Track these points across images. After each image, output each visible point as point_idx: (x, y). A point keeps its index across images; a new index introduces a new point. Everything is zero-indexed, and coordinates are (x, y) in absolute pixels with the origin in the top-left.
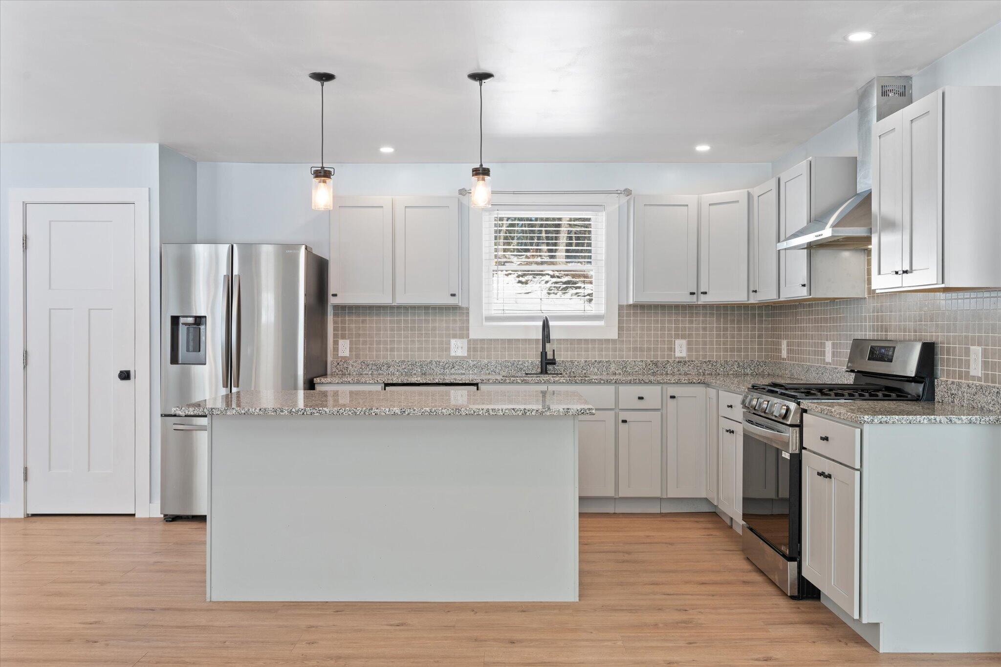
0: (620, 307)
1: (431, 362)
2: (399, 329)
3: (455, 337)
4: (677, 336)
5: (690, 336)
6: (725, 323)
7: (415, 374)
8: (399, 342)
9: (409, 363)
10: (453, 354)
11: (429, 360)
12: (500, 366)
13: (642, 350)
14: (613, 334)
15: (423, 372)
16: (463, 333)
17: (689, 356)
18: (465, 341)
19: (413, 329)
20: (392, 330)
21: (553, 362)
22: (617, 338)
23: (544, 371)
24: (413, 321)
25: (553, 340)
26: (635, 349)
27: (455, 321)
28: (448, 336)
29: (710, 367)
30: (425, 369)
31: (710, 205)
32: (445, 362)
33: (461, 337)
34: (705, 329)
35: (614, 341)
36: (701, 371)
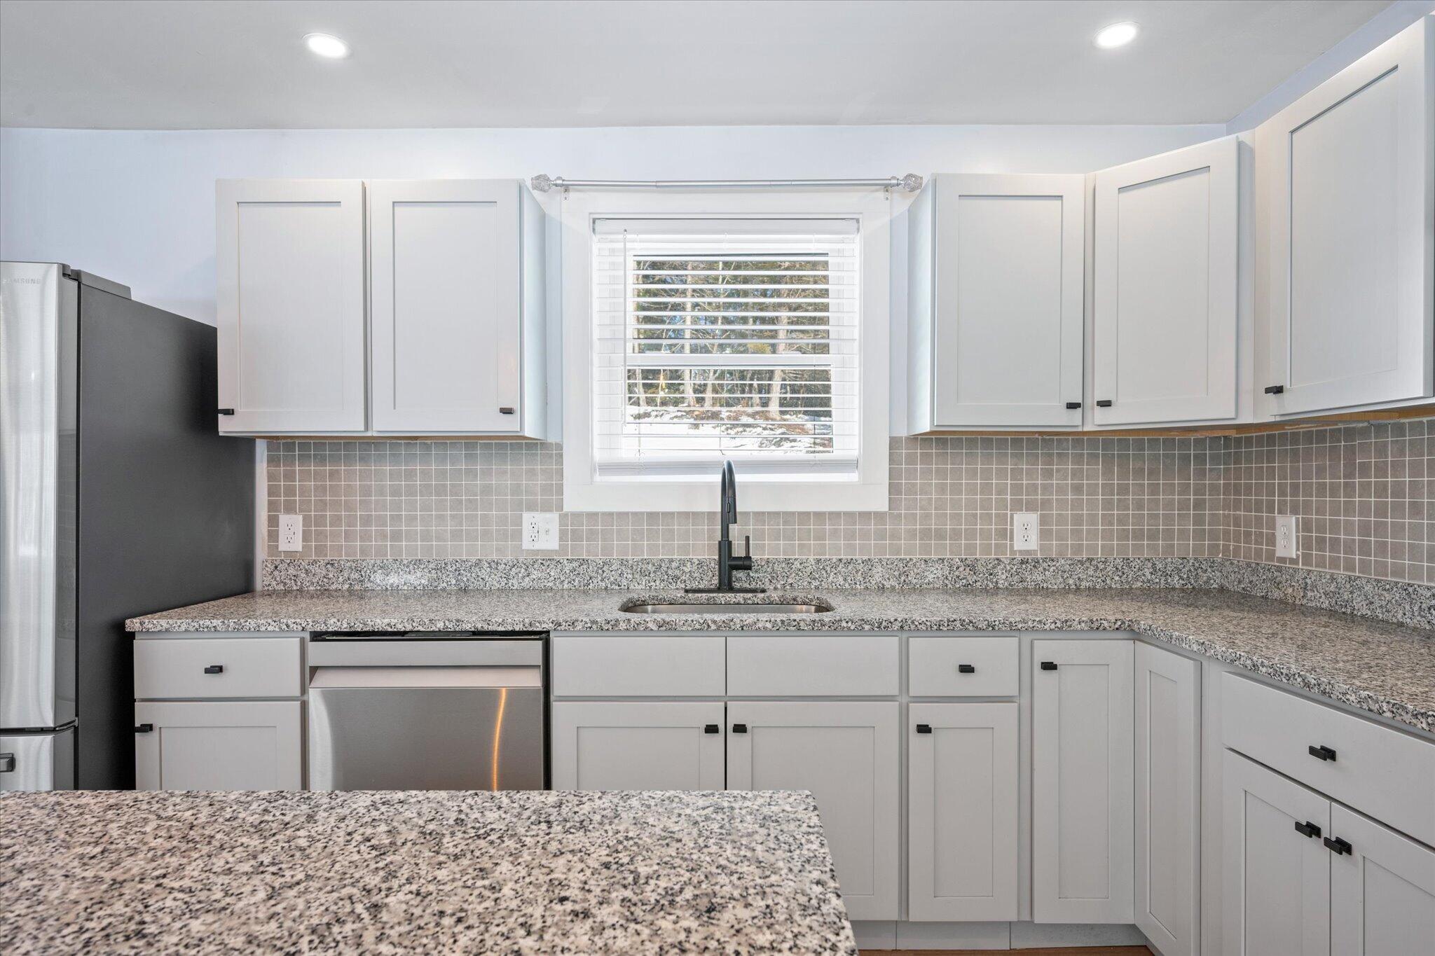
0: (894, 442)
1: (478, 563)
2: (411, 491)
3: (531, 507)
4: (1017, 506)
5: (1045, 504)
6: (1124, 475)
7: (444, 590)
8: (411, 519)
9: (431, 566)
10: (527, 545)
11: (474, 559)
12: (629, 571)
13: (940, 535)
14: (880, 503)
15: (462, 584)
16: (551, 498)
17: (1042, 547)
18: (555, 516)
19: (441, 490)
20: (396, 492)
21: (745, 564)
22: (887, 510)
23: (726, 585)
24: (442, 474)
25: (746, 514)
26: (926, 534)
27: (532, 473)
28: (519, 507)
29: (1091, 572)
30: (465, 579)
31: (1121, 190)
32: (511, 563)
33: (546, 508)
34: (1077, 489)
35: (879, 516)
36: (1071, 581)
